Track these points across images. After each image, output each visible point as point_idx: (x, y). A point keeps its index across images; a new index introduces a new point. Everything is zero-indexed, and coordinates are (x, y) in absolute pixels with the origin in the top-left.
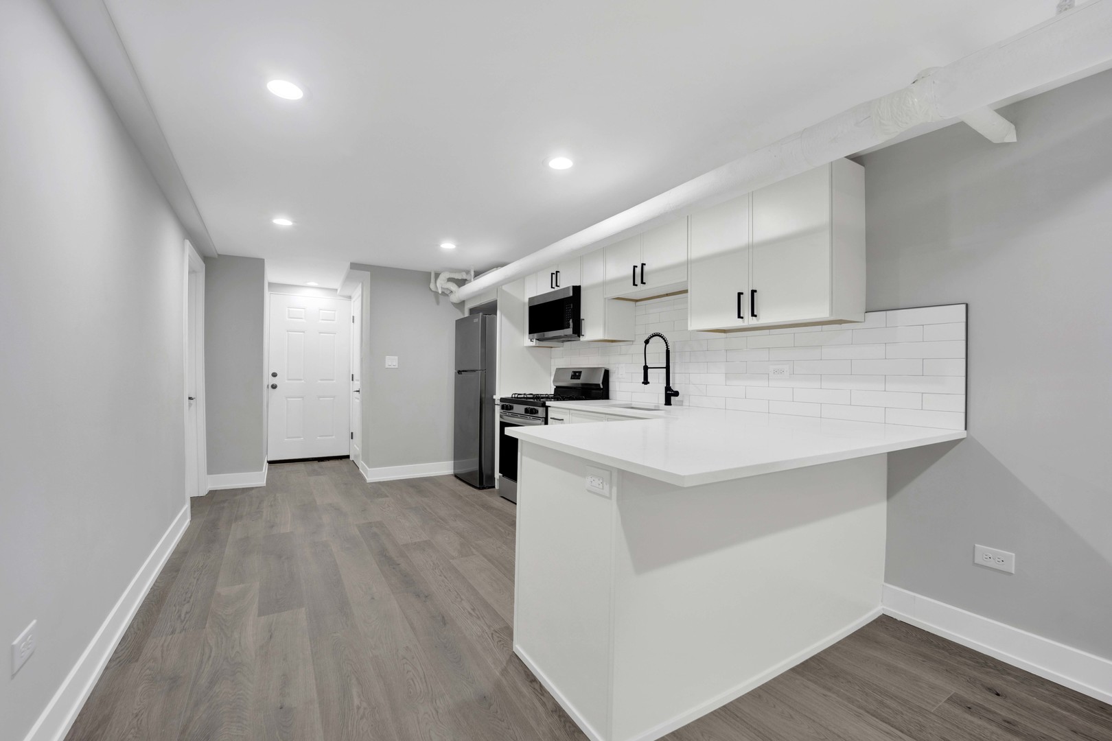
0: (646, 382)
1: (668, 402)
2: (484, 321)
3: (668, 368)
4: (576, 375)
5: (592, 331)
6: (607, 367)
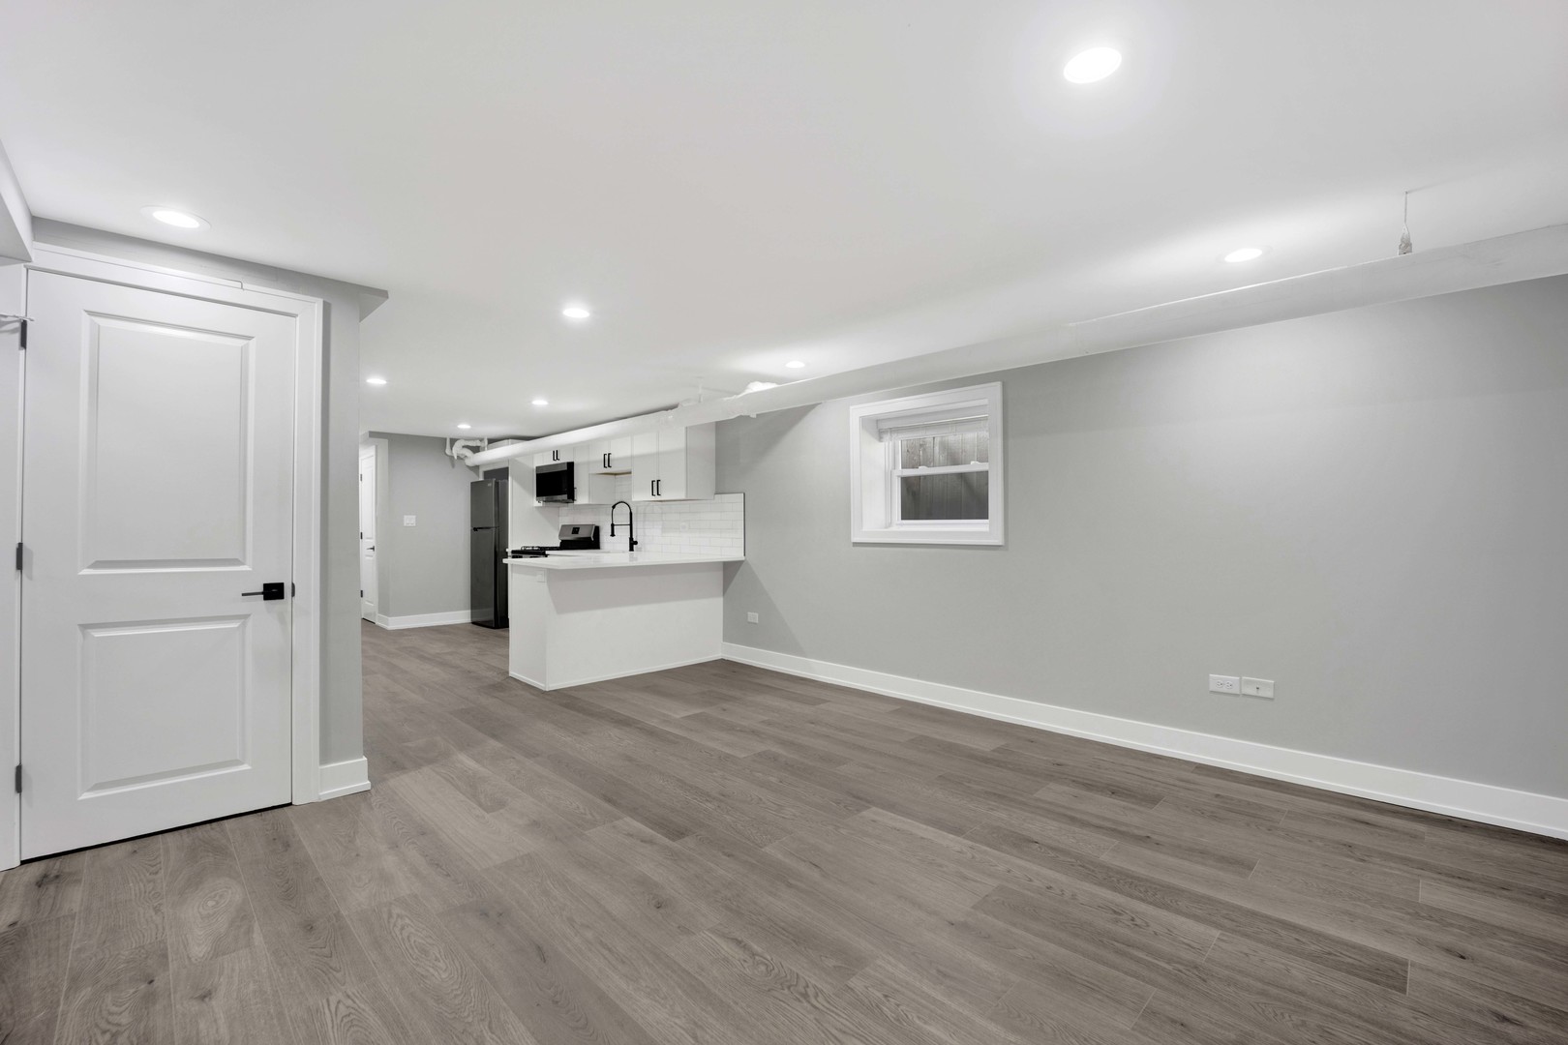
0: (613, 535)
1: (631, 549)
2: (497, 484)
3: (631, 525)
4: (576, 530)
5: (582, 498)
6: (597, 524)
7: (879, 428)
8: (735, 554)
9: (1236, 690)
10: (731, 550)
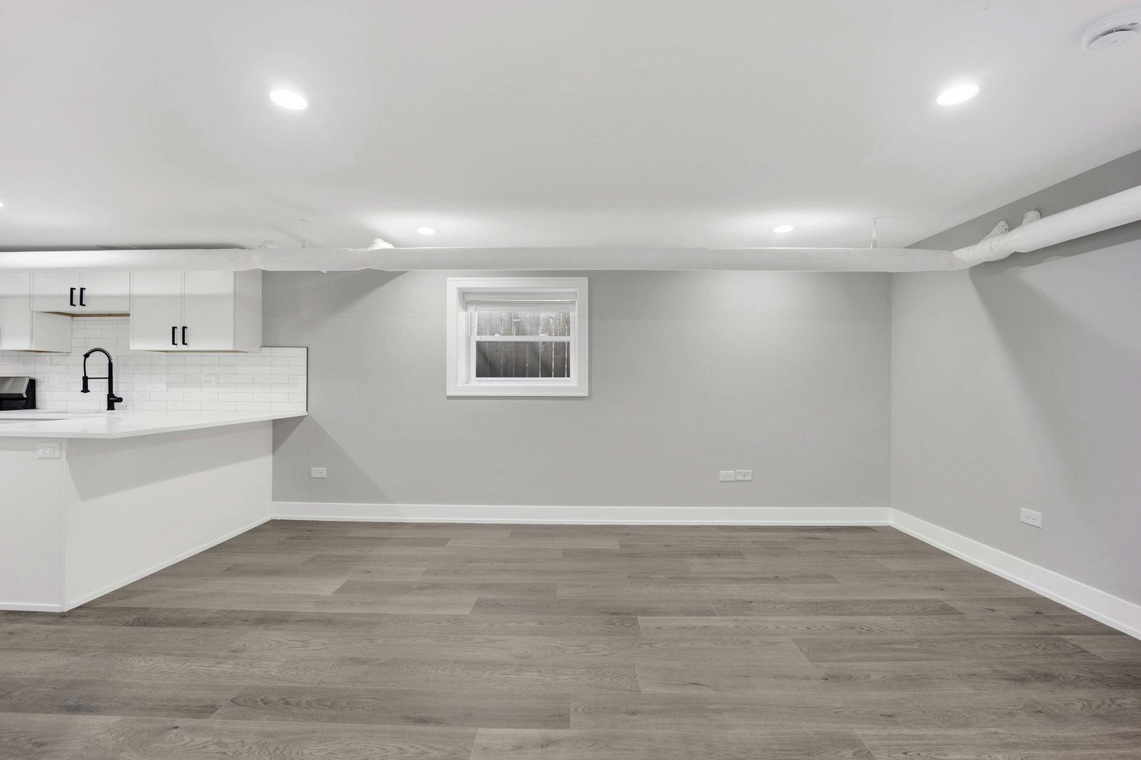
0: (86, 391)
1: (111, 407)
3: (110, 378)
6: (32, 376)
7: (468, 299)
8: (295, 408)
9: (733, 479)
10: (290, 405)
